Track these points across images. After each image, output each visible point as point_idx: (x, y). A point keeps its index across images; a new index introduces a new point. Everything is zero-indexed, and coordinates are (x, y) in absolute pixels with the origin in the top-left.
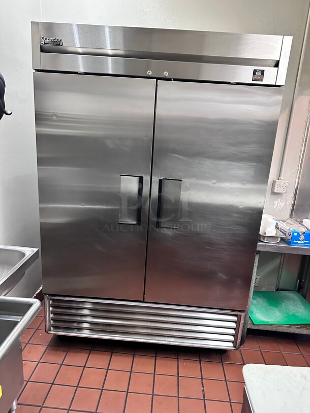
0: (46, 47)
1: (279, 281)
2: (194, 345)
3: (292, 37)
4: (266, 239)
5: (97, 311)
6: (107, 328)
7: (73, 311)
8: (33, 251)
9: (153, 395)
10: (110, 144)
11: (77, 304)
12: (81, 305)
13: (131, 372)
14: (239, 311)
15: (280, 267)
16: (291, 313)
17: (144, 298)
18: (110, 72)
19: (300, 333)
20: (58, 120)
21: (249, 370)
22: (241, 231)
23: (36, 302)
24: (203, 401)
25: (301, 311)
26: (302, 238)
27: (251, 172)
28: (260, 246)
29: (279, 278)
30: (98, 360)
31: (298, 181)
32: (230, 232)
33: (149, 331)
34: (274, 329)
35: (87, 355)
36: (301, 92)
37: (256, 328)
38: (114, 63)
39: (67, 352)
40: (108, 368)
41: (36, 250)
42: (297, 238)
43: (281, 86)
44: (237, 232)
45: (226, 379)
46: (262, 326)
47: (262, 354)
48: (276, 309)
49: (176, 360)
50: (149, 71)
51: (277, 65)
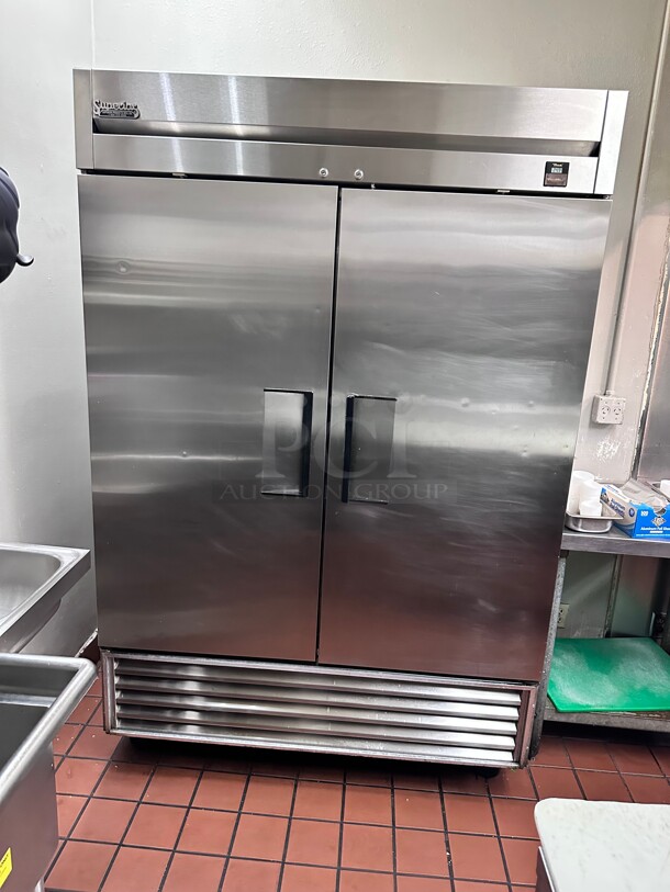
0: (105, 121)
1: (611, 616)
2: (428, 758)
3: (627, 92)
4: (580, 525)
5: (217, 684)
6: (237, 722)
7: (165, 686)
8: (78, 555)
9: (339, 869)
10: (242, 324)
11: (171, 669)
12: (180, 672)
13: (290, 819)
14: (526, 682)
15: (612, 585)
16: (638, 687)
17: (317, 657)
18: (241, 173)
19: (659, 730)
20: (131, 274)
21: (548, 812)
22: (526, 507)
23: (84, 666)
24: (449, 881)
25: (661, 681)
26: (659, 521)
27: (545, 380)
28: (568, 541)
29: (610, 609)
30: (219, 793)
31: (648, 398)
32: (500, 510)
33: (329, 728)
34: (603, 722)
35: (195, 782)
36: (649, 209)
37: (563, 719)
38: (248, 153)
39: (152, 775)
40: (241, 809)
41: (83, 552)
42: (648, 522)
43: (606, 195)
44: (517, 510)
45: (498, 833)
46: (575, 715)
47: (576, 777)
48: (605, 677)
49: (389, 790)
50: (322, 169)
51: (595, 152)
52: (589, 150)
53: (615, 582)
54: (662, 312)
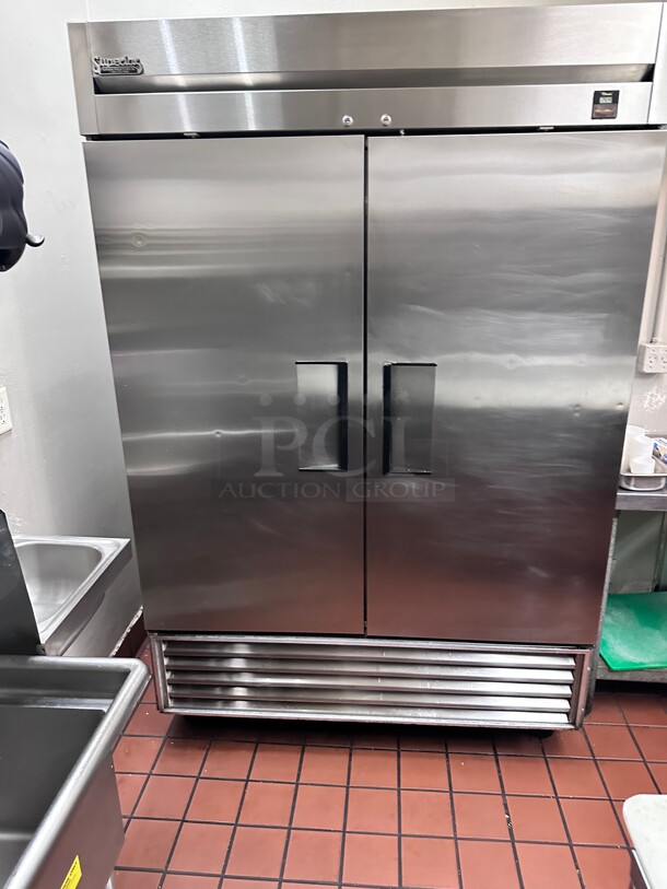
0: (106, 79)
1: (661, 569)
2: (482, 724)
4: (633, 483)
5: (262, 660)
6: (286, 696)
7: (212, 664)
8: (118, 545)
9: (400, 836)
10: (268, 293)
11: (219, 648)
12: (227, 651)
13: (348, 788)
14: (580, 644)
15: (660, 542)
17: (365, 628)
20: (148, 245)
22: (578, 470)
23: (136, 667)
24: (510, 844)
27: (596, 334)
28: (626, 499)
29: (659, 563)
30: (274, 765)
32: (552, 475)
33: (381, 698)
34: (658, 679)
35: (251, 755)
37: (616, 677)
38: (261, 106)
39: (208, 750)
40: (298, 779)
41: (124, 542)
43: (660, 125)
44: (568, 473)
45: (556, 793)
46: (629, 673)
47: (632, 734)
48: (658, 632)
49: (444, 755)
50: (346, 117)
51: (648, 76)
52: (641, 74)
53: (664, 536)
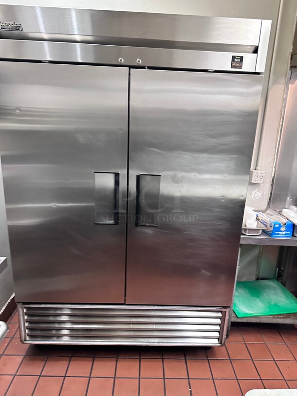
0: (4, 32)
1: (259, 270)
2: (179, 344)
3: (271, 21)
4: (247, 232)
6: (88, 334)
7: (51, 318)
10: (81, 139)
11: (54, 311)
12: (58, 312)
13: (115, 378)
14: (224, 307)
15: (259, 257)
16: (273, 303)
17: (125, 300)
18: (80, 61)
19: (283, 323)
20: (22, 114)
22: (223, 226)
25: (282, 300)
26: (283, 229)
27: (232, 164)
28: (243, 240)
29: (258, 267)
30: (80, 367)
31: (275, 171)
32: (212, 228)
33: (132, 333)
34: (258, 321)
35: (68, 363)
36: (275, 82)
37: (240, 321)
38: (82, 50)
39: (46, 361)
40: (90, 375)
41: (3, 258)
42: (278, 229)
43: (261, 73)
44: (219, 227)
45: (213, 377)
46: (245, 319)
47: (246, 347)
48: (258, 299)
49: (161, 360)
50: (120, 59)
51: (256, 51)
52: (252, 50)
53: (261, 255)
54: (281, 131)
